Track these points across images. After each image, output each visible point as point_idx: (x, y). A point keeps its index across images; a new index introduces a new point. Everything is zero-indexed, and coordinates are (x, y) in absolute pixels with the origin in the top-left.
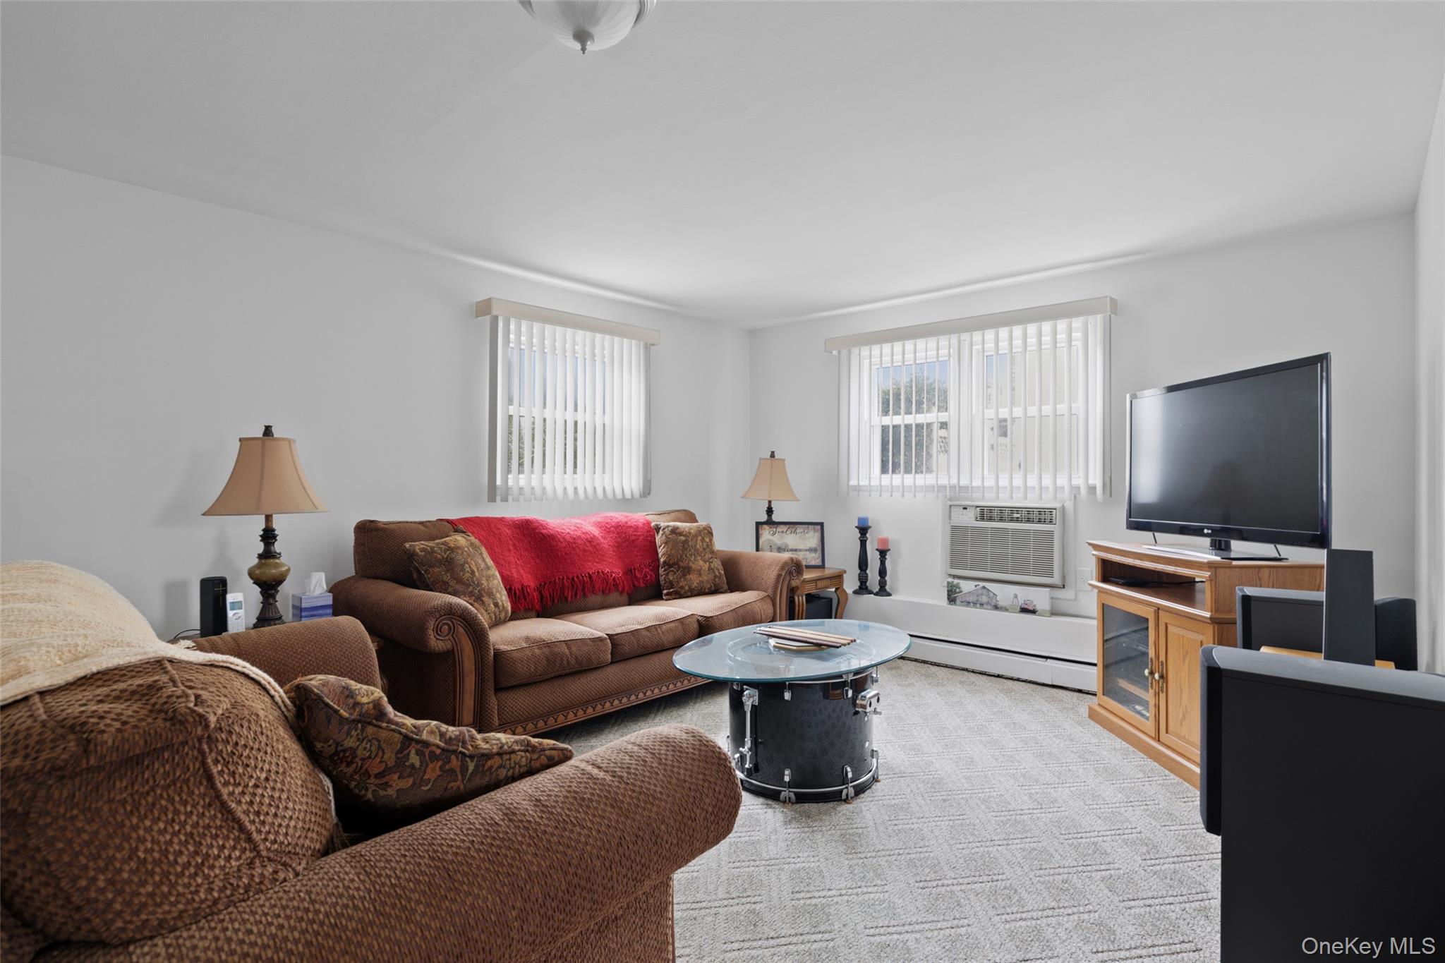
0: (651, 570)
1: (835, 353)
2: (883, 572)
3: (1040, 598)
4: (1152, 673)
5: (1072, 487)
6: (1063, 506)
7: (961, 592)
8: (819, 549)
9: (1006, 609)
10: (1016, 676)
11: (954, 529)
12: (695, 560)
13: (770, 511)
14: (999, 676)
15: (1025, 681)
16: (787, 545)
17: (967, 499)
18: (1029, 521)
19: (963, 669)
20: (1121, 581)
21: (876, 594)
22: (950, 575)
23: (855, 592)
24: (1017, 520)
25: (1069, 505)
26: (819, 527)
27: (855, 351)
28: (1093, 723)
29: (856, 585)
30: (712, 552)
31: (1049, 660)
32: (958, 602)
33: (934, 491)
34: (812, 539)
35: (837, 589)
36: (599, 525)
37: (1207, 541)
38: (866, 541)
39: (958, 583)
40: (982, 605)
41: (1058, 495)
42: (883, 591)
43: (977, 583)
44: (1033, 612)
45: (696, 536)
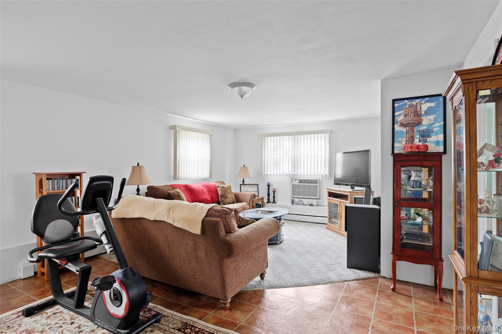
0: (217, 198)
1: (260, 138)
2: (274, 197)
3: (314, 202)
4: (339, 216)
5: (322, 175)
6: (320, 179)
7: (295, 201)
8: (257, 191)
9: (306, 205)
10: (309, 221)
11: (293, 185)
12: (228, 194)
13: (243, 181)
14: (304, 222)
15: (311, 222)
16: (248, 190)
17: (296, 178)
18: (311, 183)
19: (296, 221)
20: (333, 196)
21: (272, 203)
22: (292, 197)
23: (266, 203)
24: (309, 183)
25: (321, 179)
26: (257, 185)
27: (266, 138)
28: (327, 229)
29: (267, 201)
30: (232, 192)
31: (316, 217)
32: (294, 204)
33: (288, 176)
34: (255, 189)
35: (262, 202)
36: (202, 186)
37: (350, 187)
38: (269, 189)
39: (294, 199)
40: (300, 204)
41: (319, 177)
42: (274, 202)
43: (299, 199)
44: (313, 205)
45: (228, 188)
